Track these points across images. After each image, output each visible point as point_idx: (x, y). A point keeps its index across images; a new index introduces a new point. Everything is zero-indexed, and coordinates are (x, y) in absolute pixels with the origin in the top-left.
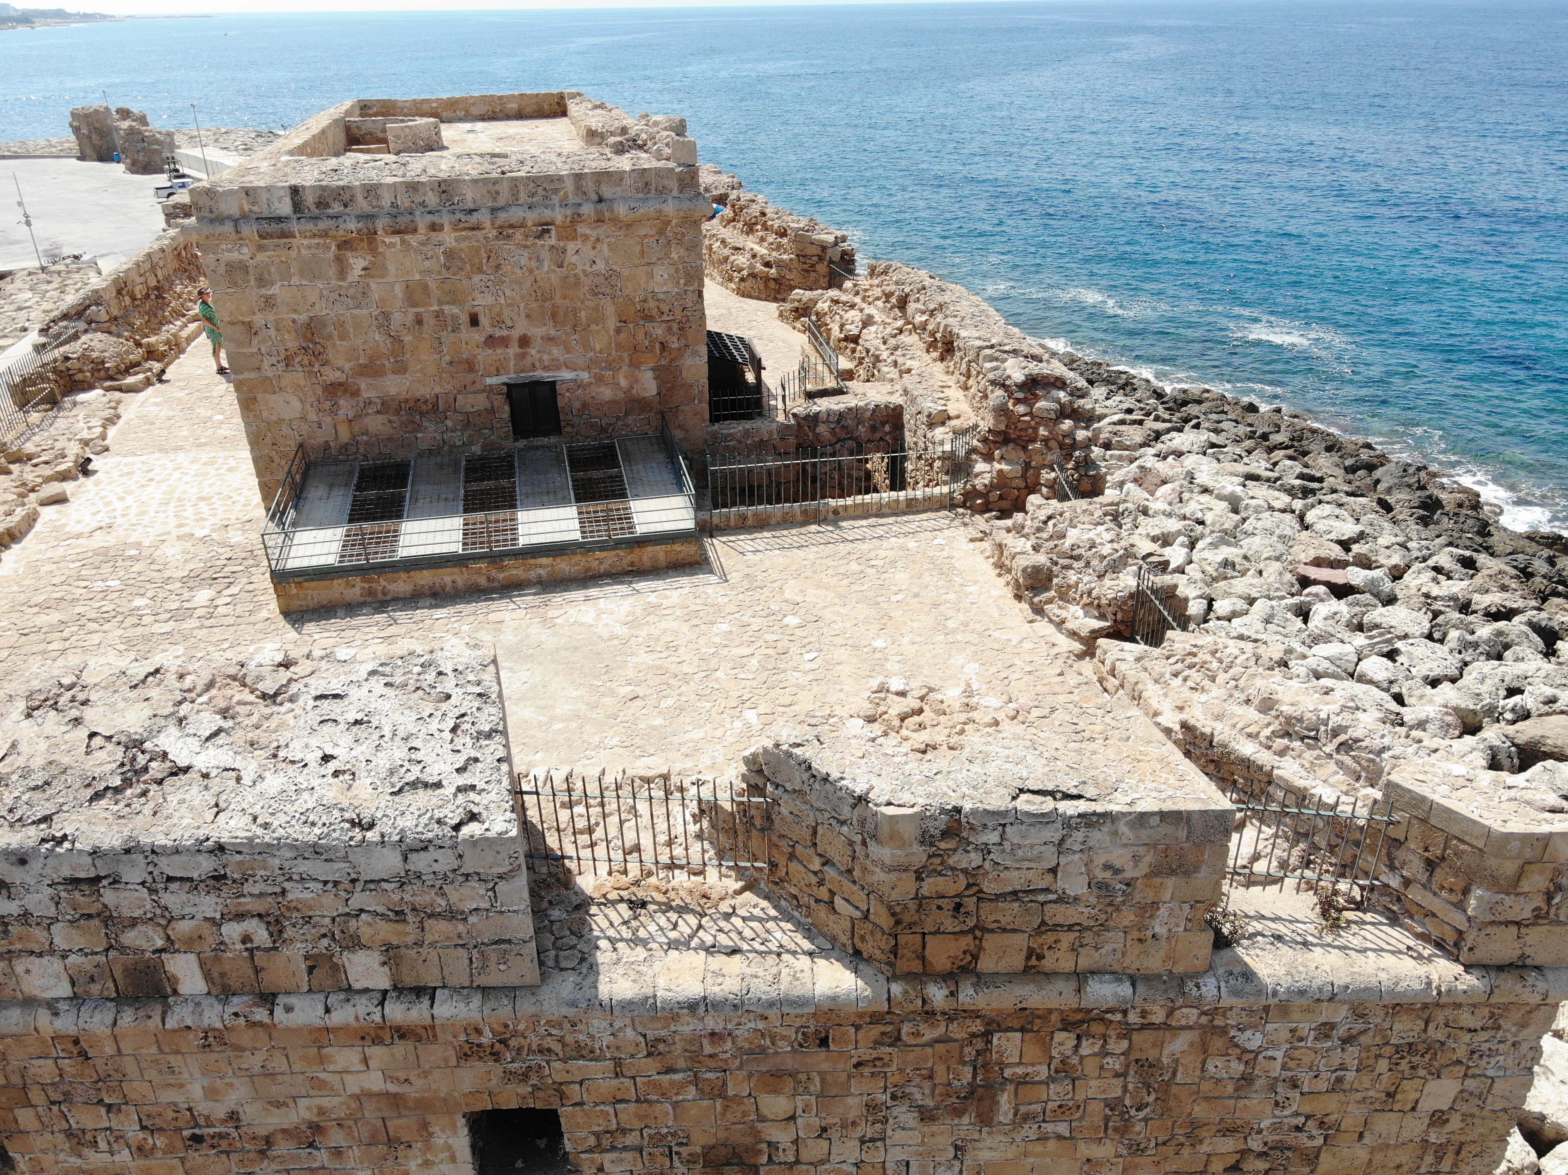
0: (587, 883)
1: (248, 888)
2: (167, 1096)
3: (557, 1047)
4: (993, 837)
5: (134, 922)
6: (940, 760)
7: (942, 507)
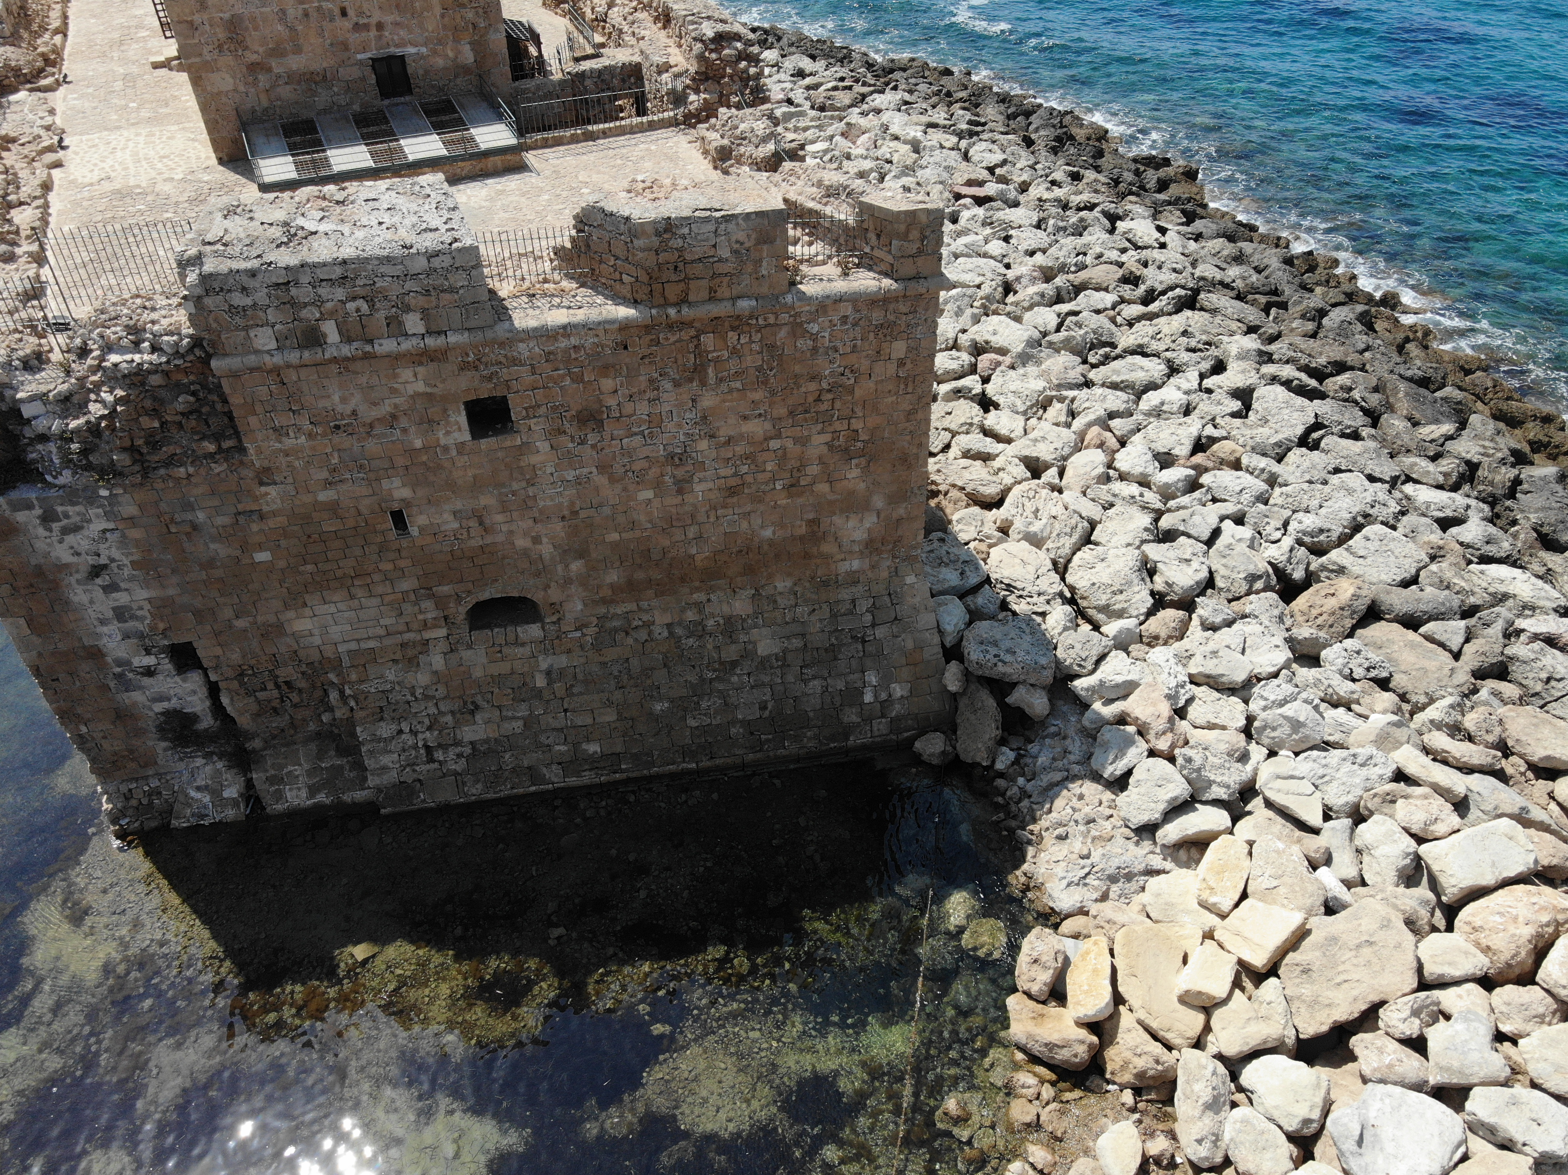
0: (503, 293)
1: (358, 282)
2: (322, 403)
3: (504, 360)
4: (686, 231)
5: (305, 305)
6: (662, 202)
7: (671, 125)
